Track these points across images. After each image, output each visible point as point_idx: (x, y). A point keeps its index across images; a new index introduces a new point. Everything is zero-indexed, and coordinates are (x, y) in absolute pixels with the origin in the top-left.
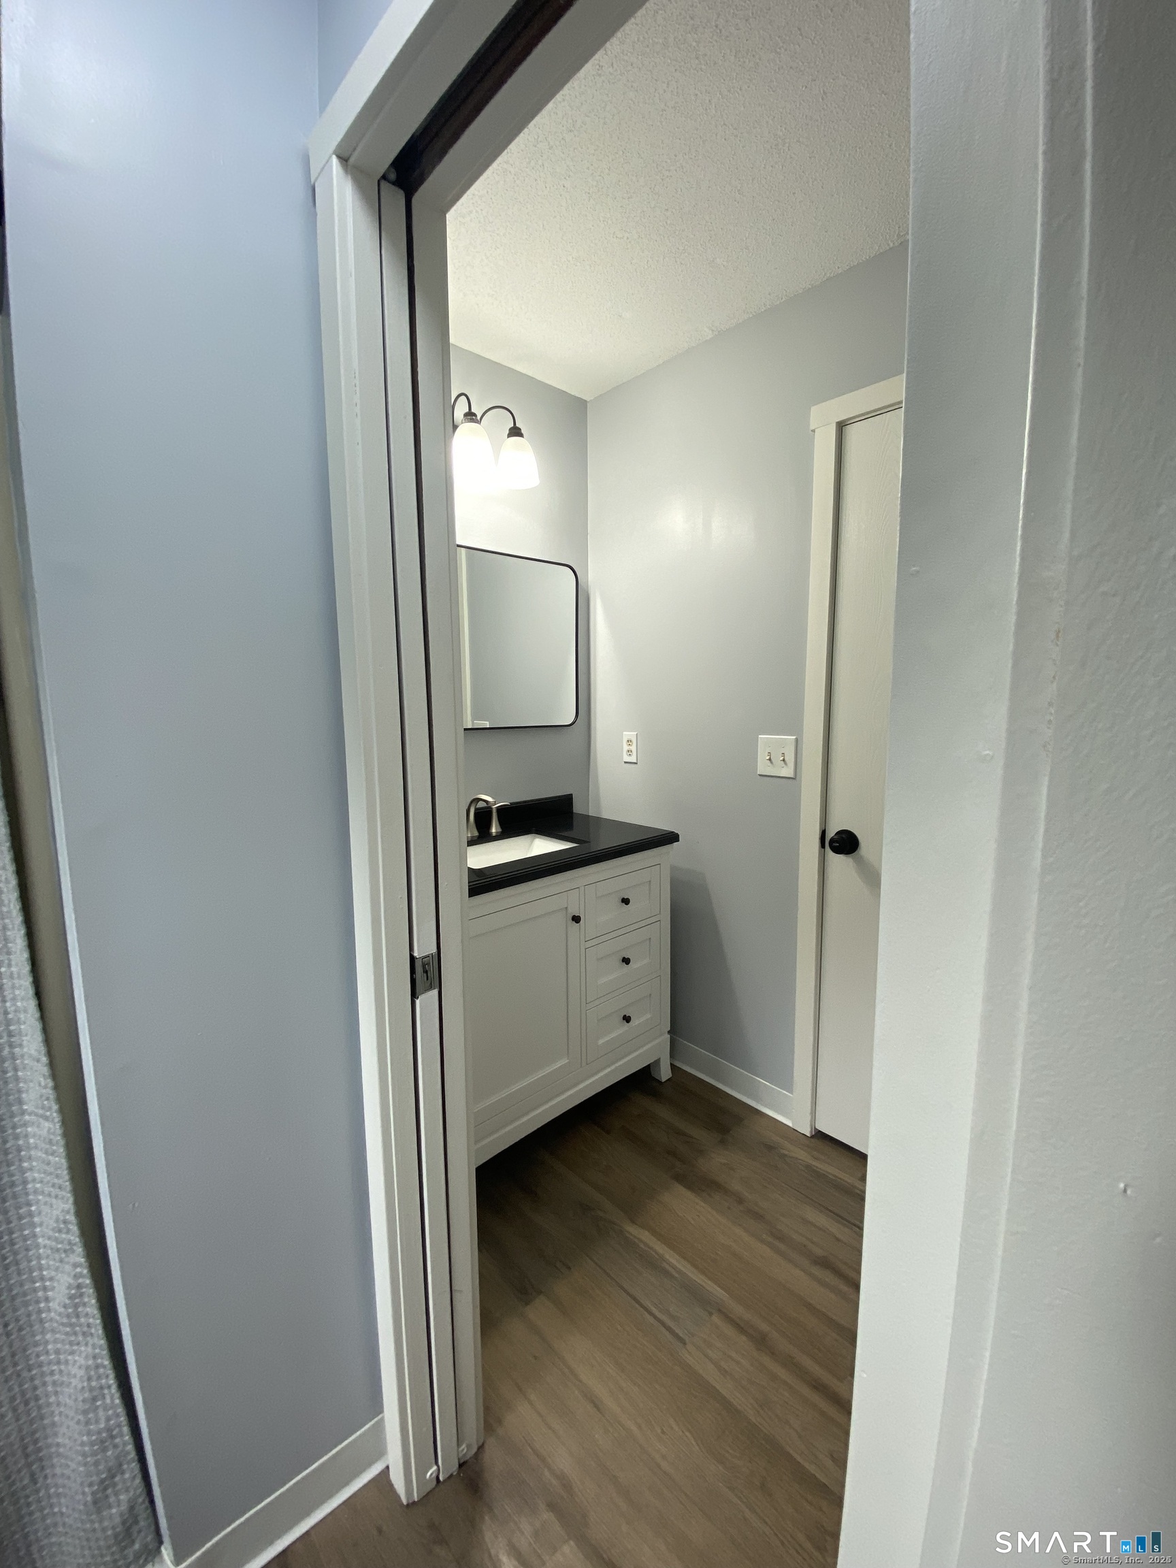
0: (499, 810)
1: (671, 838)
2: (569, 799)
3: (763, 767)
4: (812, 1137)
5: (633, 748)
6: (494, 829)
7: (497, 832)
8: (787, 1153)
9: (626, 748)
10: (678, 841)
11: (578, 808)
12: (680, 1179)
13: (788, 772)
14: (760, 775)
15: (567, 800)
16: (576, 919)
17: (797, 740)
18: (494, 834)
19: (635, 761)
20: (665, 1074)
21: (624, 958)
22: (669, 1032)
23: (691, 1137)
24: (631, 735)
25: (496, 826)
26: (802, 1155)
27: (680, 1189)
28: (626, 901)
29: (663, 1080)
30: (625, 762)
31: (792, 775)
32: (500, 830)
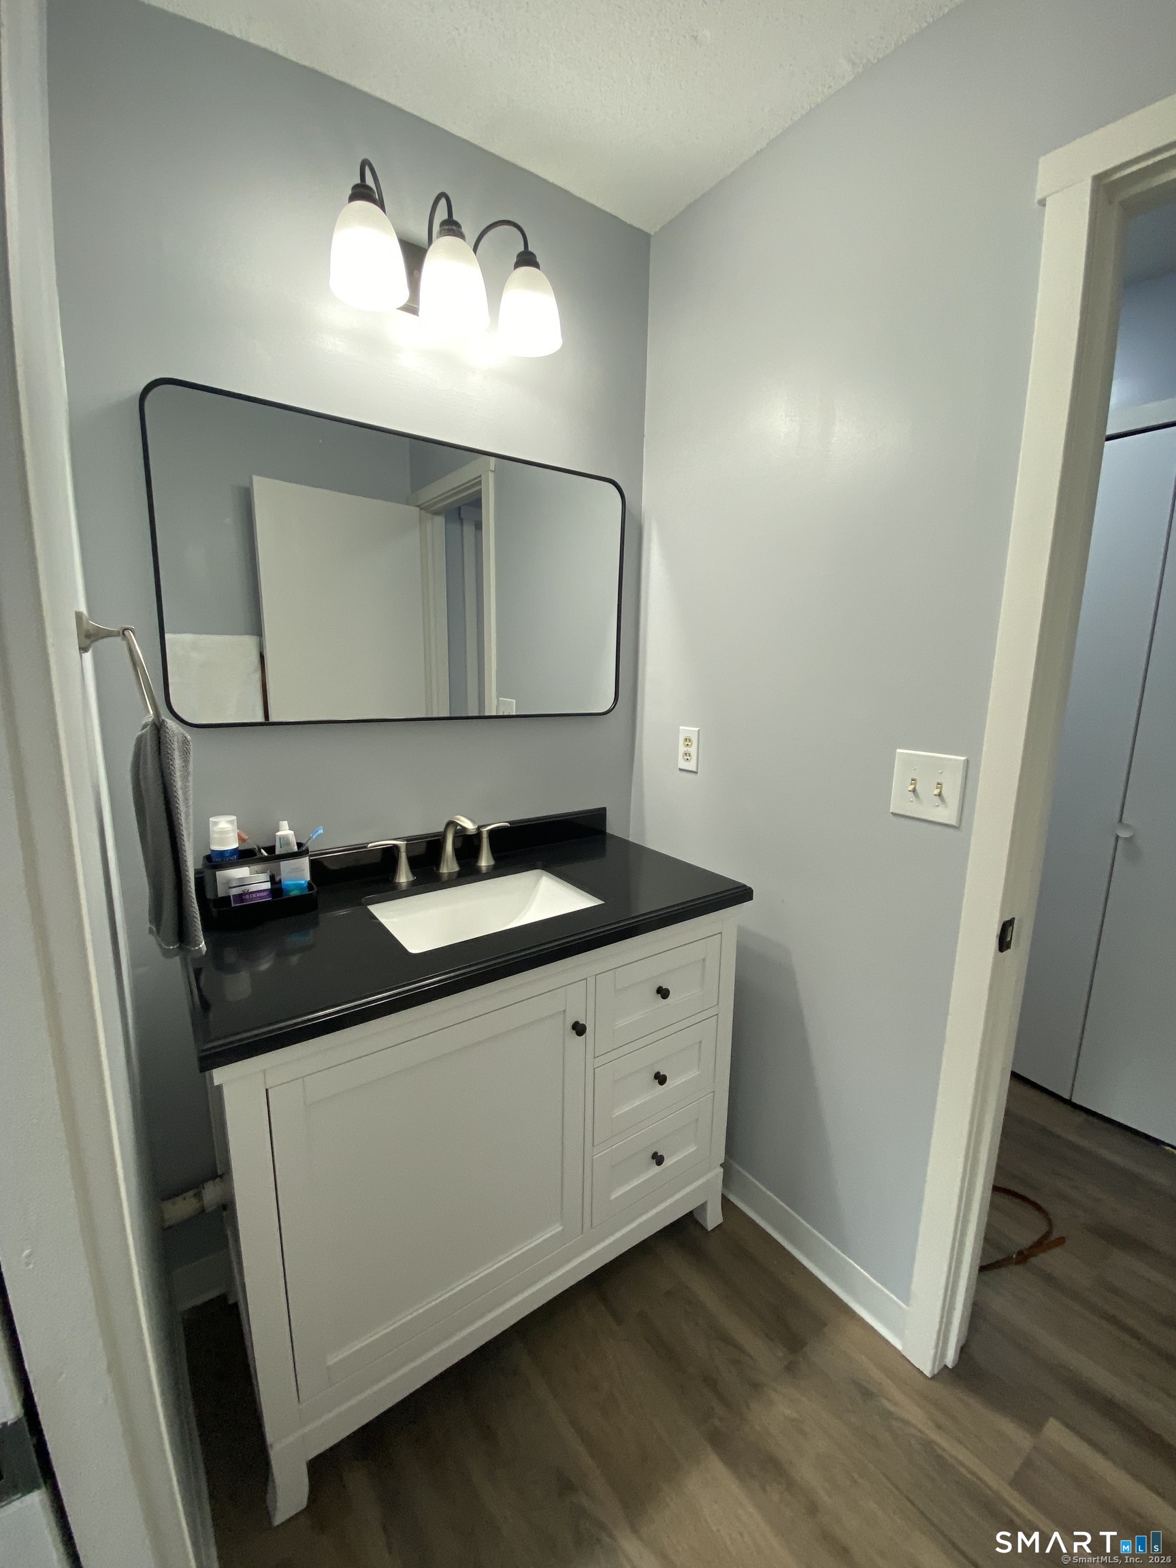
0: (491, 832)
1: (742, 894)
2: (600, 814)
3: (899, 801)
4: (934, 1377)
5: (693, 750)
6: (485, 861)
7: (488, 867)
8: (892, 1409)
9: (682, 749)
10: (751, 898)
11: (613, 827)
12: (719, 1441)
13: (946, 814)
14: (894, 814)
15: (599, 815)
16: (579, 1029)
17: (967, 761)
18: (484, 870)
19: (694, 770)
20: (713, 1218)
21: (658, 1073)
22: (722, 1165)
23: (742, 1350)
24: (689, 730)
25: (486, 856)
26: (914, 1414)
27: (715, 1465)
28: (663, 993)
29: (709, 1230)
30: (681, 770)
31: (953, 821)
32: (492, 863)
